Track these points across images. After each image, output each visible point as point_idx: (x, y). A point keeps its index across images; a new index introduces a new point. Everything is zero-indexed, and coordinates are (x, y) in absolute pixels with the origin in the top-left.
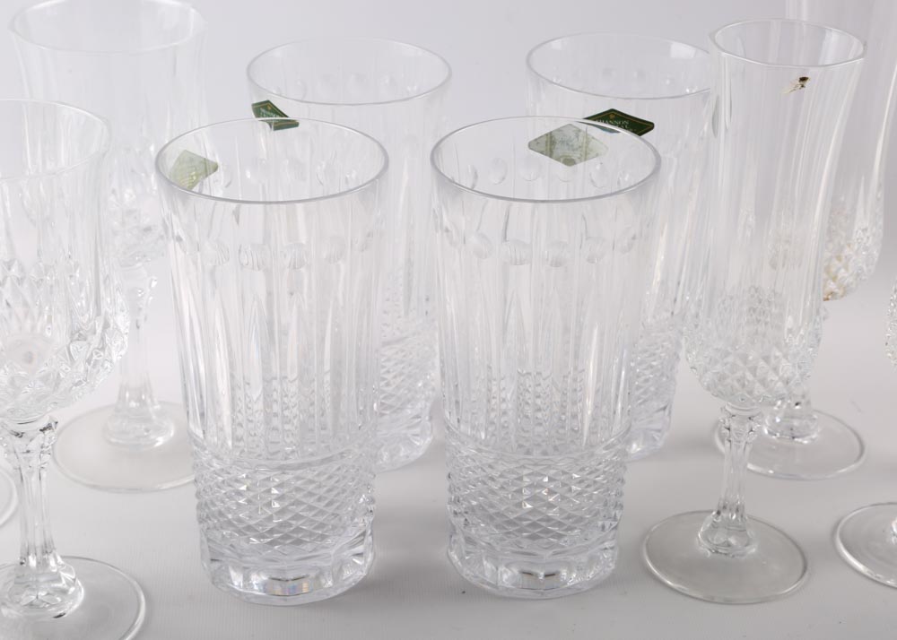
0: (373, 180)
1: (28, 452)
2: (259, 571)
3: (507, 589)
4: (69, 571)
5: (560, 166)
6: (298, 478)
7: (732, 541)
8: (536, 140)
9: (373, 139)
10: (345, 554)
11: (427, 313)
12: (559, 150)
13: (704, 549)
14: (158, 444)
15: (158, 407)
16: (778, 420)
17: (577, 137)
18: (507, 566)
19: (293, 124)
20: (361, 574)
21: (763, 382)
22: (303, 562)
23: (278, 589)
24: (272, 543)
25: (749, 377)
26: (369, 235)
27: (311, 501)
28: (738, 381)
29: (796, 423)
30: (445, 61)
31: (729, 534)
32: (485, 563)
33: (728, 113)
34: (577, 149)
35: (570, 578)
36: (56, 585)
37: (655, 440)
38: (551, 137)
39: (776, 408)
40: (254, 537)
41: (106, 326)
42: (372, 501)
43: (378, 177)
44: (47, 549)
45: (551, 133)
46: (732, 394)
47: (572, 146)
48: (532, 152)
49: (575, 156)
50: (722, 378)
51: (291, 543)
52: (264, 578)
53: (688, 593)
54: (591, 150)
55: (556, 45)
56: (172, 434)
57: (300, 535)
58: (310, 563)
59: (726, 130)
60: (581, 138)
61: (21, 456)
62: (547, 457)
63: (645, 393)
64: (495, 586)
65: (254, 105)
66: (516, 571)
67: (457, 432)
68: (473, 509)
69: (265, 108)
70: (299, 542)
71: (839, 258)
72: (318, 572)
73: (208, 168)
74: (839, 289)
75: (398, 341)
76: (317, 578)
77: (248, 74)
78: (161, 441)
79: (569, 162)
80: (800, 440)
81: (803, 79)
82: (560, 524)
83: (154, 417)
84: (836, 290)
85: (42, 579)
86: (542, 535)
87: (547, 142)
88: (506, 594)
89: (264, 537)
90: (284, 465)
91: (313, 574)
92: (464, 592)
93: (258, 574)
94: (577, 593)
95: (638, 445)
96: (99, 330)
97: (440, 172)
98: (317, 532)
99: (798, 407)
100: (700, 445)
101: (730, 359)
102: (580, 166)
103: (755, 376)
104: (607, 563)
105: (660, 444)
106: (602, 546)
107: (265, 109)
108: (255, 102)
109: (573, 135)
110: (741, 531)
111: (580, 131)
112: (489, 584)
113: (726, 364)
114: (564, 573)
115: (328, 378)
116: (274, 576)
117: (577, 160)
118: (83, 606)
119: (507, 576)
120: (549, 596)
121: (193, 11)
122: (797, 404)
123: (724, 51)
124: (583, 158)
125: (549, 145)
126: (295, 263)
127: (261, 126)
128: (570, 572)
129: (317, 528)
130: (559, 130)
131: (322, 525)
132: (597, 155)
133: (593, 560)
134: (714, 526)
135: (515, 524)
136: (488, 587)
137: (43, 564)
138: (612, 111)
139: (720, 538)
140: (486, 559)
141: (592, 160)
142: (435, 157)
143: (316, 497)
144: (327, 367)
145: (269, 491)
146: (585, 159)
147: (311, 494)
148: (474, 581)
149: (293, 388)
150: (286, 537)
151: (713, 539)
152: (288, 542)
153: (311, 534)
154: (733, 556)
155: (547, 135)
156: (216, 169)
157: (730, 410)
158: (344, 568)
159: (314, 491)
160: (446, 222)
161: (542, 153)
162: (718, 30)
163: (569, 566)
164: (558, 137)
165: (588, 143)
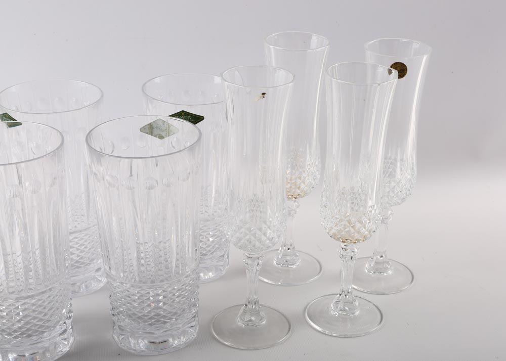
2: (12, 352)
3: (143, 351)
5: (157, 139)
7: (253, 318)
9: (56, 129)
10: (57, 339)
12: (156, 132)
13: (241, 324)
16: (280, 257)
17: (164, 125)
18: (142, 339)
19: (19, 124)
20: (66, 349)
21: (260, 240)
22: (35, 345)
24: (15, 338)
25: (252, 238)
26: (55, 179)
28: (248, 241)
29: (288, 258)
30: (100, 89)
31: (252, 316)
32: (130, 339)
33: (231, 111)
34: (164, 131)
35: (174, 342)
37: (221, 270)
38: (151, 126)
39: (279, 252)
40: (6, 335)
42: (70, 311)
43: (57, 149)
45: (151, 123)
46: (246, 247)
47: (162, 129)
48: (142, 133)
49: (163, 134)
50: (240, 240)
51: (26, 337)
52: (15, 355)
53: (235, 347)
54: (171, 131)
55: (157, 80)
57: (30, 332)
58: (39, 345)
59: (232, 119)
60: (165, 126)
62: (154, 284)
63: (213, 248)
64: (135, 350)
66: (147, 342)
67: (110, 274)
68: (121, 312)
69: (5, 116)
70: (29, 336)
71: (300, 178)
72: (44, 349)
74: (301, 192)
75: (85, 230)
76: (44, 353)
79: (161, 137)
80: (292, 266)
81: (264, 94)
82: (164, 317)
84: (300, 194)
86: (155, 323)
87: (149, 128)
88: (142, 354)
89: (12, 335)
90: (18, 297)
91: (41, 351)
92: (119, 354)
93: (11, 353)
94: (178, 350)
95: (213, 274)
98: (39, 330)
99: (289, 250)
100: (241, 272)
101: (243, 230)
102: (166, 139)
103: (255, 237)
104: (193, 334)
105: (224, 273)
106: (190, 325)
109: (161, 124)
110: (257, 313)
111: (165, 122)
112: (133, 350)
113: (242, 233)
114: (171, 340)
115: (38, 252)
117: (164, 136)
119: (142, 344)
120: (162, 353)
122: (289, 249)
123: (226, 81)
124: (167, 135)
125: (150, 129)
126: (16, 194)
128: (174, 340)
129: (39, 328)
130: (154, 122)
131: (41, 326)
132: (174, 134)
133: (184, 333)
134: (245, 312)
135: (142, 319)
136: (131, 351)
138: (183, 111)
139: (247, 318)
140: (131, 337)
141: (172, 136)
142: (89, 138)
144: (37, 246)
146: (169, 136)
148: (125, 348)
149: (19, 260)
150: (22, 334)
151: (244, 319)
152: (24, 336)
153: (36, 331)
154: (256, 326)
155: (149, 124)
157: (248, 255)
158: (57, 347)
159: (42, 311)
160: (94, 170)
161: (147, 133)
162: (225, 71)
163: (173, 337)
164: (154, 126)
165: (169, 127)
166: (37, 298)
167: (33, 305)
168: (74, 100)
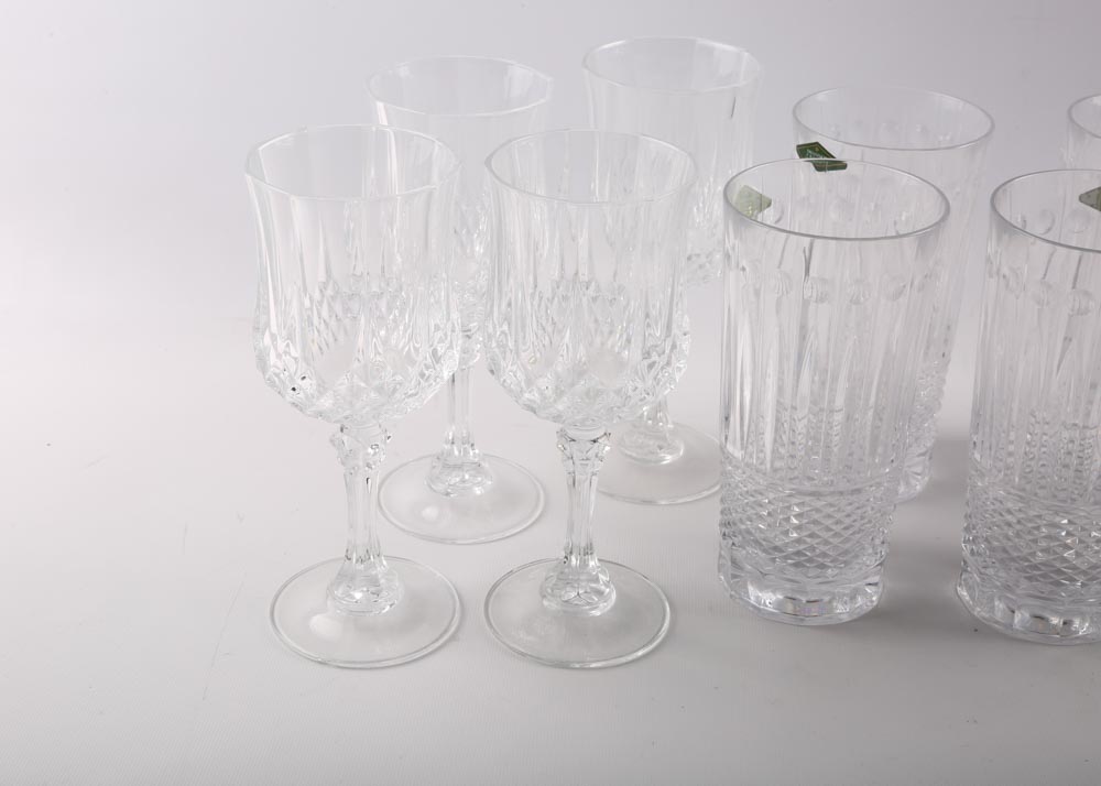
0: (936, 224)
1: (587, 459)
4: (604, 572)
6: (831, 505)
8: (1087, 193)
11: (943, 355)
14: (665, 462)
15: (670, 426)
19: (841, 166)
23: (790, 607)
27: (829, 522)
36: (593, 585)
41: (674, 347)
43: (940, 221)
44: (588, 550)
48: (1083, 205)
56: (681, 453)
61: (577, 462)
65: (798, 146)
69: (812, 149)
73: (763, 203)
76: (830, 602)
77: (794, 112)
78: (668, 459)
83: (668, 435)
85: (583, 577)
87: (1098, 196)
91: (826, 599)
92: (976, 630)
96: (667, 351)
97: (1000, 215)
107: (811, 151)
108: (801, 143)
116: (789, 595)
118: (614, 608)
121: (746, 54)
127: (805, 167)
137: (584, 564)
142: (995, 205)
143: (834, 520)
145: (788, 519)
147: (829, 516)
155: (1099, 189)
156: (769, 205)
160: (1004, 269)
161: (1092, 206)
166: (830, 499)
167: (818, 510)
168: (919, 130)
